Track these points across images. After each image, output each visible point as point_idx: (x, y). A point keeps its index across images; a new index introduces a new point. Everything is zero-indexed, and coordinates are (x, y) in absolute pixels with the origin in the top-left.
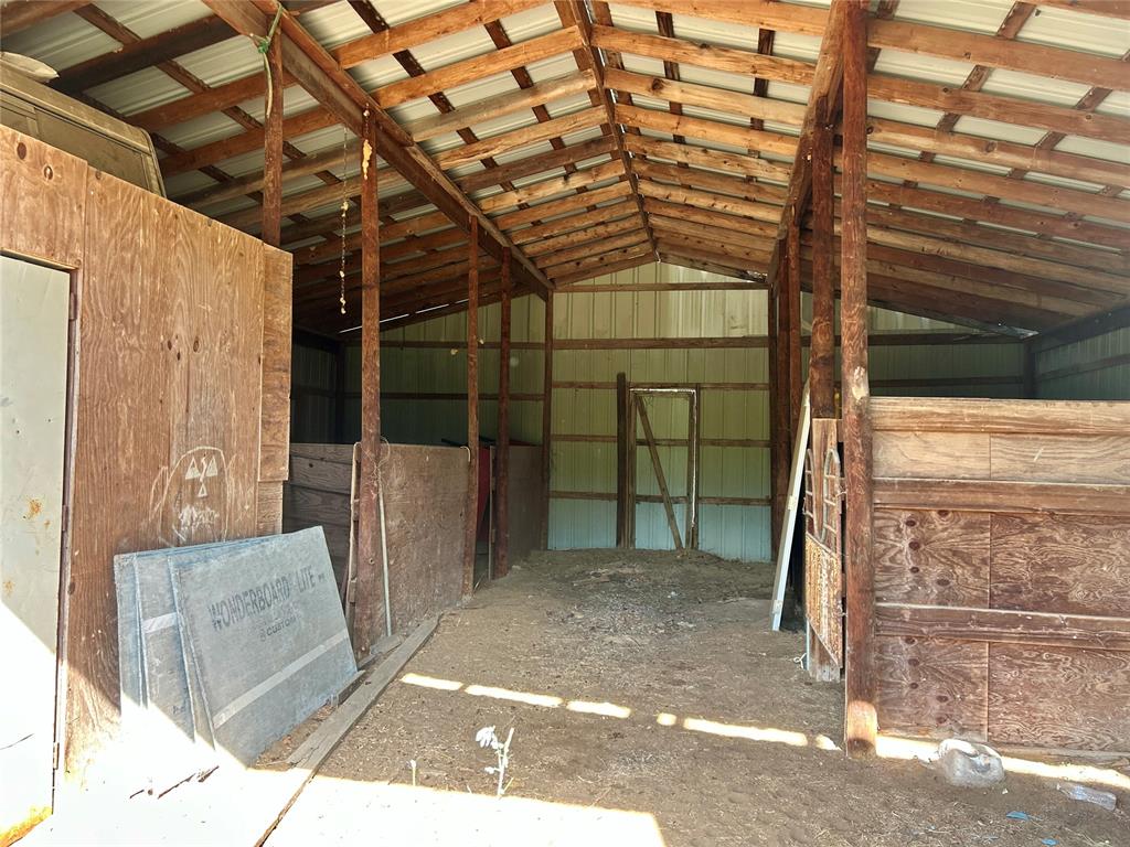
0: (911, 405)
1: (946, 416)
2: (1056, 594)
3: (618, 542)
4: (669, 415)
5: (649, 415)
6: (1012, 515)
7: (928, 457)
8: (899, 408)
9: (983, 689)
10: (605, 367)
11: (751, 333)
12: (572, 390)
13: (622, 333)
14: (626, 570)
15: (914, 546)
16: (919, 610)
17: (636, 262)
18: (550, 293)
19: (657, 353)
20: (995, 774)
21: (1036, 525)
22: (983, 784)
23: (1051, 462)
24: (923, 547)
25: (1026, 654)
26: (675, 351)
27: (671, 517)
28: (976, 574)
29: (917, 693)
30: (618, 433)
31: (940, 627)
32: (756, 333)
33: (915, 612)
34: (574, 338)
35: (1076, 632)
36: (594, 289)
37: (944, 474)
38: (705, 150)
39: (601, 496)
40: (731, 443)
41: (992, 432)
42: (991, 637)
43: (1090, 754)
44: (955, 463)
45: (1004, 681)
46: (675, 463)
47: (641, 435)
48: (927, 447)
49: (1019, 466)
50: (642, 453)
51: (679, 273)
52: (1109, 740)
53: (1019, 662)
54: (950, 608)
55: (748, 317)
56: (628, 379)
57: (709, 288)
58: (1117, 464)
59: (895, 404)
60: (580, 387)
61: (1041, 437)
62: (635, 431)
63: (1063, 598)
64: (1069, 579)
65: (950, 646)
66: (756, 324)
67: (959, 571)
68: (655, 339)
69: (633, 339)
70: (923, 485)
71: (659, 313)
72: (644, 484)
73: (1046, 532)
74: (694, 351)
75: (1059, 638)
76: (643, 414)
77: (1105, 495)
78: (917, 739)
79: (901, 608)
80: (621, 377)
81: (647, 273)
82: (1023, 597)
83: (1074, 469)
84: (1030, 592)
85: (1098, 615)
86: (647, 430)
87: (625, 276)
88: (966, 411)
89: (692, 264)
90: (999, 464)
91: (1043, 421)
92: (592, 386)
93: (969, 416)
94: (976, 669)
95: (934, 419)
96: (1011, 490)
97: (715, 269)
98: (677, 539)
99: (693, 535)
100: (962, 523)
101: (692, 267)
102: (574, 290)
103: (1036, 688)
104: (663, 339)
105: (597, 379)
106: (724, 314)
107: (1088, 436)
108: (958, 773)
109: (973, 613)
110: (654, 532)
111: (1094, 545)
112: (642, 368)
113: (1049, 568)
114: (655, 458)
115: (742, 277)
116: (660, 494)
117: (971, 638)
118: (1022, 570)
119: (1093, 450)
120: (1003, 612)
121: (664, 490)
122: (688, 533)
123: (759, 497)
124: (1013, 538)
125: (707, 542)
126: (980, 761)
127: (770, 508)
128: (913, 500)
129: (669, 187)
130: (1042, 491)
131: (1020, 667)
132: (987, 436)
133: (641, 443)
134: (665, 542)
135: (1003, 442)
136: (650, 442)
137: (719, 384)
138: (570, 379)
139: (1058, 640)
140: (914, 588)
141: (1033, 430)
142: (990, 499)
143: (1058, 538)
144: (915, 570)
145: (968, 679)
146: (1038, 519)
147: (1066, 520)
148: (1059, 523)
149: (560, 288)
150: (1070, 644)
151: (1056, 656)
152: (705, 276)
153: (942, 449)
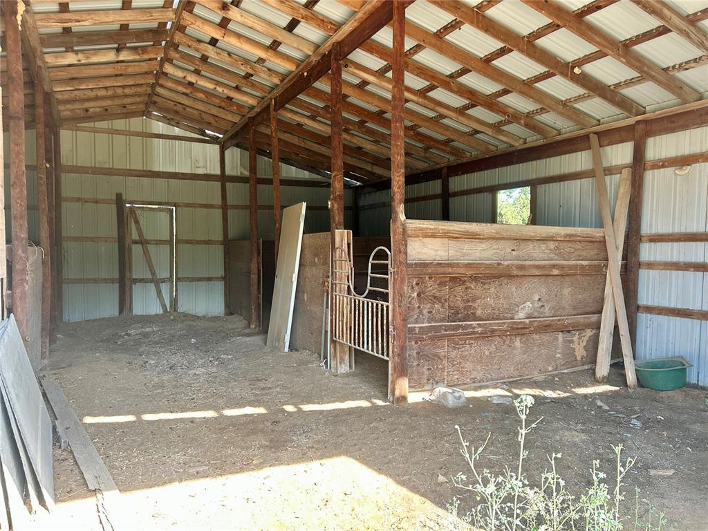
0: (419, 224)
1: (433, 229)
2: (472, 313)
3: (121, 311)
4: (157, 224)
5: (141, 223)
6: (456, 278)
7: (425, 250)
8: (414, 226)
9: (445, 362)
10: (107, 188)
11: (209, 172)
12: (78, 205)
13: (118, 165)
14: (148, 330)
15: (419, 295)
16: (422, 327)
17: (128, 115)
18: (58, 129)
19: (145, 180)
20: (463, 399)
21: (465, 281)
22: (460, 405)
23: (471, 252)
24: (422, 295)
25: (460, 343)
26: (159, 180)
27: (159, 293)
28: (443, 307)
29: (419, 368)
30: (119, 235)
31: (430, 334)
32: (212, 172)
33: (420, 328)
34: (79, 165)
35: (480, 330)
36: (95, 131)
37: (431, 259)
38: (229, 54)
39: (105, 281)
40: (199, 242)
41: (449, 237)
42: (448, 336)
43: (484, 384)
44: (434, 253)
45: (452, 356)
46: (161, 256)
47: (135, 236)
48: (424, 245)
49: (459, 253)
50: (137, 250)
51: (160, 127)
52: (490, 377)
53: (457, 346)
54: (433, 324)
55: (206, 161)
56: (124, 198)
57: (180, 140)
58: (492, 252)
59: (412, 223)
60: (86, 202)
61: (466, 240)
62: (131, 234)
63: (474, 314)
64: (476, 305)
65: (432, 343)
66: (212, 167)
67: (436, 306)
68: (143, 171)
69: (127, 170)
70: (424, 265)
71: (146, 153)
72: (139, 270)
73: (468, 284)
74: (172, 181)
75: (474, 333)
76: (137, 222)
77: (490, 267)
78: (420, 391)
79: (415, 327)
80: (119, 196)
81: (136, 123)
82: (460, 316)
83: (478, 255)
84: (462, 313)
85: (486, 320)
86: (140, 233)
87: (120, 124)
88: (440, 227)
89: (169, 121)
90: (452, 253)
91: (469, 232)
92: (97, 202)
93: (442, 229)
94: (442, 352)
95: (428, 231)
96: (457, 265)
97: (186, 128)
98: (164, 306)
99: (174, 303)
100: (438, 282)
101: (169, 124)
102: (78, 129)
103: (463, 357)
104: (149, 171)
105: (100, 197)
106: (191, 158)
107: (483, 239)
108: (450, 402)
109: (443, 325)
110: (146, 303)
111: (485, 289)
112: (134, 190)
113: (469, 302)
114: (146, 252)
115: (203, 135)
116: (151, 277)
117: (441, 338)
118: (460, 304)
119: (485, 245)
120: (454, 323)
121: (153, 274)
122: (171, 302)
123: (217, 276)
124: (456, 288)
125: (183, 307)
126: (457, 394)
127: (223, 282)
128: (420, 272)
129: (186, 72)
130: (468, 266)
131: (459, 348)
132: (447, 239)
133: (136, 242)
134: (155, 309)
135: (453, 242)
136: (143, 242)
137: (190, 204)
138: (77, 195)
139: (474, 334)
140: (419, 316)
141: (465, 236)
142: (450, 270)
143: (472, 286)
144: (419, 307)
145: (439, 358)
146: (466, 279)
147: (475, 278)
148: (473, 280)
149: (65, 126)
150: (477, 335)
151: (472, 342)
152: (177, 131)
153: (429, 246)
